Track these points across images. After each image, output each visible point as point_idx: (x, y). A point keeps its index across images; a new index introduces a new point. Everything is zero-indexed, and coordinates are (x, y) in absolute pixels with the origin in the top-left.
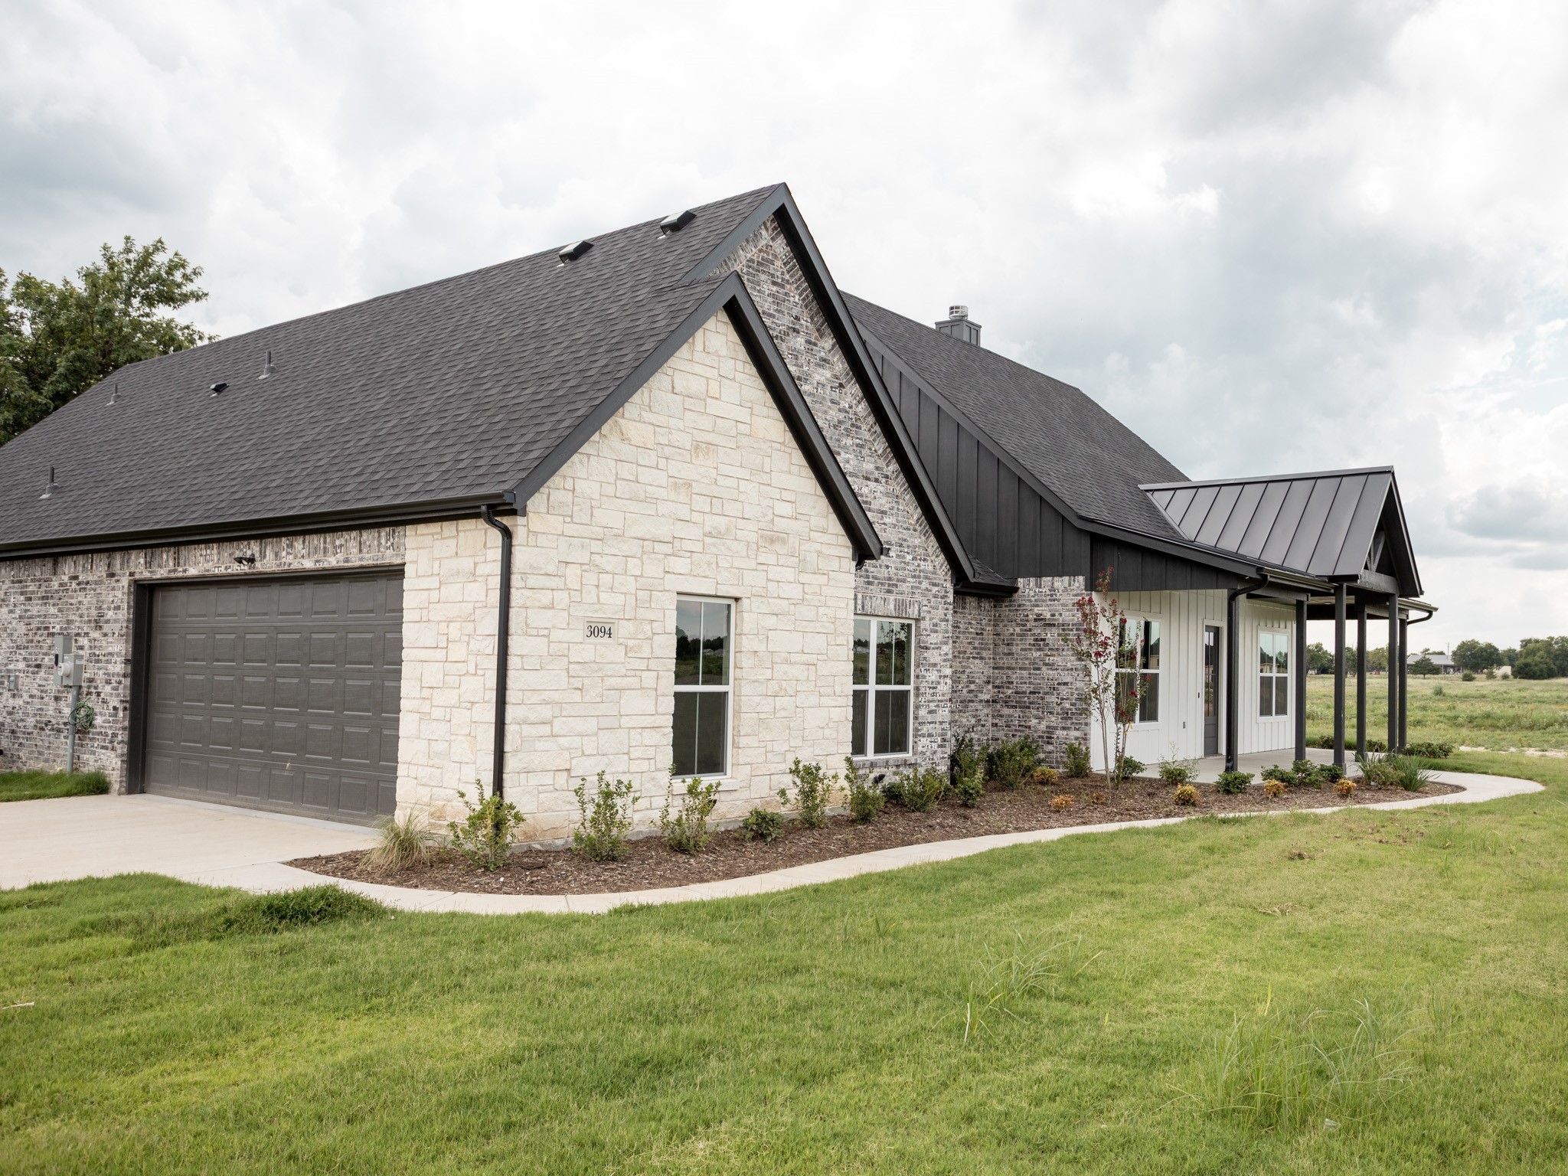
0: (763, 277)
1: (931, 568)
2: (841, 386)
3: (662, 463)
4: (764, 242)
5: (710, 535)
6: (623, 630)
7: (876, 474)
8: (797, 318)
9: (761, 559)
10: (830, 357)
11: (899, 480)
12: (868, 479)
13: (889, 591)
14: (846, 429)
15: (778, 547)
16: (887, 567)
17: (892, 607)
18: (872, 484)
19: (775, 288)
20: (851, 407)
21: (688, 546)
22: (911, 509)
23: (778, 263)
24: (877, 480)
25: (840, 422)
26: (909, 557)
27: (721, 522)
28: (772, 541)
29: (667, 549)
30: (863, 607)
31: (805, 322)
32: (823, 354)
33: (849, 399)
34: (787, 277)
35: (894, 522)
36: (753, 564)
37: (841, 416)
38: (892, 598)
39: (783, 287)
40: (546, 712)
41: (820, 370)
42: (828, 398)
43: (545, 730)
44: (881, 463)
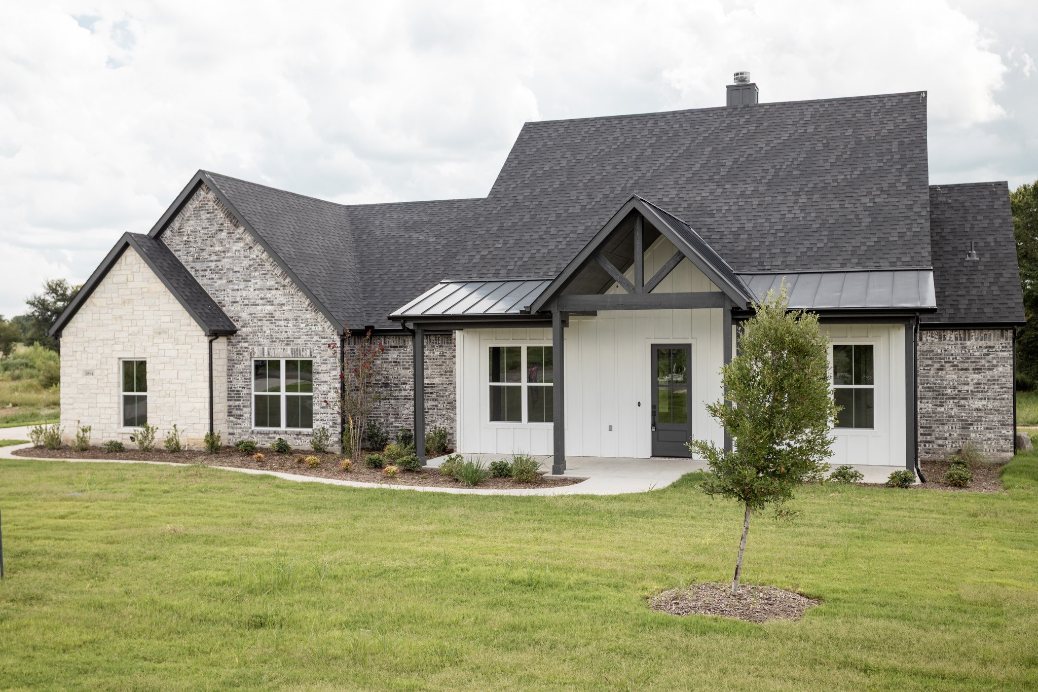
0: (202, 212)
1: (320, 329)
2: (250, 248)
3: (110, 311)
4: (202, 197)
5: (131, 335)
6: (97, 373)
7: (276, 286)
8: (222, 224)
9: (155, 341)
10: (243, 236)
11: (293, 285)
12: (270, 289)
13: (287, 345)
14: (255, 268)
15: (163, 335)
16: (286, 332)
17: (289, 352)
18: (273, 292)
19: (208, 215)
20: (257, 256)
21: (121, 340)
22: (303, 299)
23: (211, 203)
24: (277, 289)
25: (250, 266)
26: (303, 326)
27: (135, 329)
28: (160, 333)
29: (113, 342)
30: (269, 354)
31: (227, 224)
32: (238, 236)
33: (256, 252)
34: (216, 207)
35: (290, 308)
36: (151, 344)
37: (251, 263)
38: (289, 348)
39: (213, 213)
40: (71, 401)
41: (237, 244)
42: (242, 256)
43: (71, 407)
44: (280, 280)
